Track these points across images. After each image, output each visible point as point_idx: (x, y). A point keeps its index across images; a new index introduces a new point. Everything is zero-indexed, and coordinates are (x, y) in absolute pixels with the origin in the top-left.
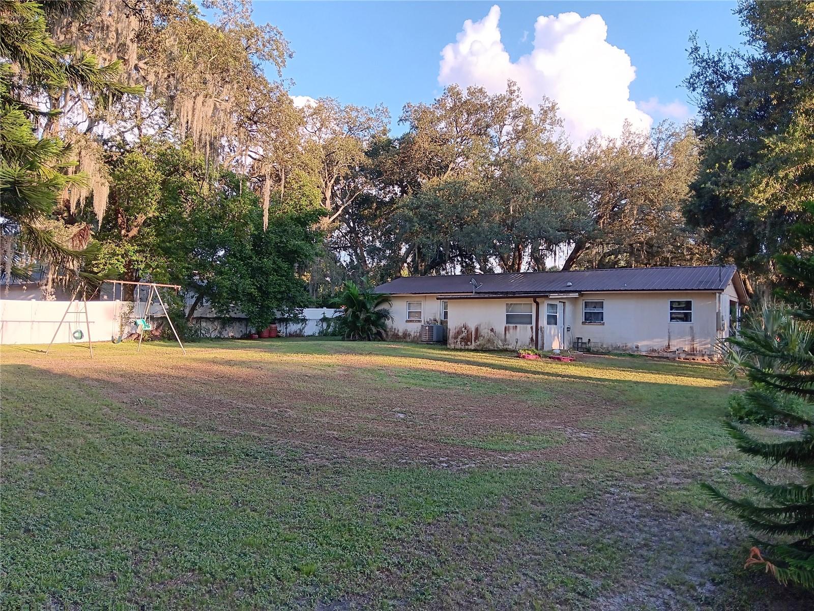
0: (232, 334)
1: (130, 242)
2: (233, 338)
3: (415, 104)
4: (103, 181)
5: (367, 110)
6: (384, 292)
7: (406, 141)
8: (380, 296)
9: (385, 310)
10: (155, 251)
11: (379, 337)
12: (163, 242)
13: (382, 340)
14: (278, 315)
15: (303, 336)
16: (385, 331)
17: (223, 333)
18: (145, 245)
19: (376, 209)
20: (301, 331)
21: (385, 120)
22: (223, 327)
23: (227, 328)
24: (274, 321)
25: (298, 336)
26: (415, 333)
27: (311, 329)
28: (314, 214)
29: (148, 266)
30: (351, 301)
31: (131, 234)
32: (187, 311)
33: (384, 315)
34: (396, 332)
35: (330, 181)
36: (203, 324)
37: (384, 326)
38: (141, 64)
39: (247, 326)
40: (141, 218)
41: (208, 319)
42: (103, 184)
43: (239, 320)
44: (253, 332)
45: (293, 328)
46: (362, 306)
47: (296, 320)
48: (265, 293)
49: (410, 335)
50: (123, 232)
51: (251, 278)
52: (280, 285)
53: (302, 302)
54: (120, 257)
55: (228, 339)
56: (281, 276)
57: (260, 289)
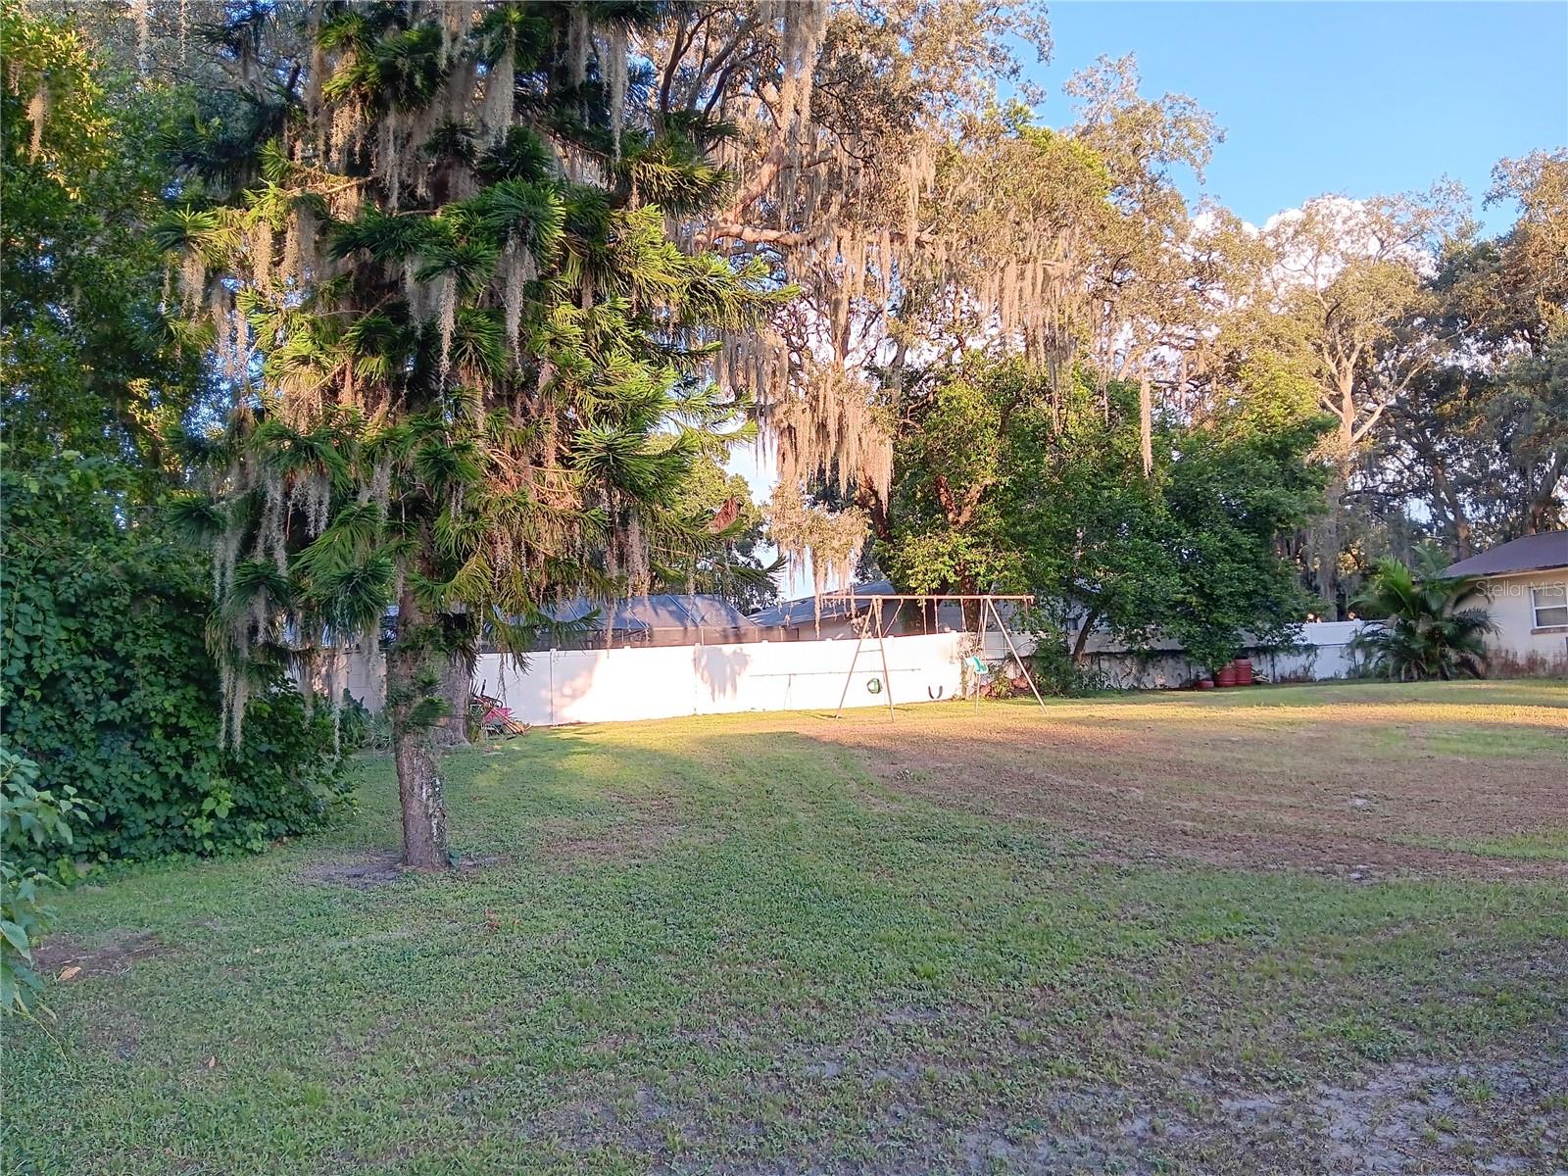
0: (1162, 681)
1: (962, 532)
2: (1164, 688)
3: (1518, 156)
4: (882, 437)
5: (1413, 197)
6: (1470, 573)
7: (1519, 238)
8: (1460, 582)
9: (1479, 611)
10: (998, 542)
11: (1468, 670)
12: (1014, 525)
13: (1478, 676)
14: (1250, 640)
15: (1312, 681)
16: (1483, 657)
17: (1144, 680)
18: (986, 534)
19: (1469, 397)
20: (1306, 670)
21: (1460, 208)
22: (1143, 669)
23: (1151, 671)
24: (1244, 653)
25: (1302, 679)
26: (1555, 656)
27: (1327, 664)
28: (1301, 430)
29: (991, 569)
30: (1396, 600)
31: (962, 520)
32: (1072, 642)
33: (1480, 623)
34: (1510, 657)
35: (1348, 358)
36: (1105, 665)
37: (1477, 647)
38: (926, 237)
39: (1188, 664)
40: (975, 491)
41: (1110, 654)
42: (882, 442)
43: (1173, 654)
44: (1203, 676)
45: (1287, 664)
46: (1419, 606)
47: (1292, 649)
48: (1212, 601)
49: (1543, 662)
50: (951, 516)
51: (1181, 571)
52: (1241, 581)
53: (1296, 610)
54: (946, 558)
55: (1154, 690)
56: (1243, 562)
57: (1200, 591)
